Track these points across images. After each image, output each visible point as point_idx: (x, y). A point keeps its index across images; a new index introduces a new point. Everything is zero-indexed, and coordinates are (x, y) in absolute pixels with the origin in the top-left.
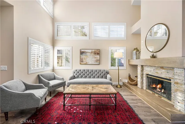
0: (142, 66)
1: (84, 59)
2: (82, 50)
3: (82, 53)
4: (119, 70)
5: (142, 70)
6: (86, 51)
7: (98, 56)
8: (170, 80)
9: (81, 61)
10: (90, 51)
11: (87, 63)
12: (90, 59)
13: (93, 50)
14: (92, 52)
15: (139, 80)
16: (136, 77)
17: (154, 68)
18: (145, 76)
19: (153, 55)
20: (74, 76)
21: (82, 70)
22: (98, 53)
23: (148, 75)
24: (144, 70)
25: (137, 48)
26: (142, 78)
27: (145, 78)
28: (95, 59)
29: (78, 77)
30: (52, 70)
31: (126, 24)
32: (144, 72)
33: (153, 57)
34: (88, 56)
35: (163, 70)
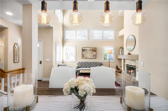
0: (124, 59)
1: (84, 54)
2: (84, 48)
3: (83, 50)
4: (109, 62)
5: (124, 62)
6: (86, 49)
7: (95, 53)
8: (135, 66)
9: (83, 56)
10: (89, 49)
11: (87, 57)
12: (89, 54)
13: (91, 49)
14: (90, 50)
15: (122, 68)
16: (121, 67)
17: (129, 61)
18: (125, 66)
19: (129, 53)
20: (79, 66)
21: (84, 62)
22: (94, 50)
23: (127, 65)
24: (125, 62)
25: (122, 47)
26: (124, 67)
27: (125, 67)
28: (93, 55)
29: (81, 67)
30: (62, 63)
31: (115, 29)
32: (125, 63)
33: (129, 54)
34: (88, 53)
35: (133, 62)
